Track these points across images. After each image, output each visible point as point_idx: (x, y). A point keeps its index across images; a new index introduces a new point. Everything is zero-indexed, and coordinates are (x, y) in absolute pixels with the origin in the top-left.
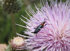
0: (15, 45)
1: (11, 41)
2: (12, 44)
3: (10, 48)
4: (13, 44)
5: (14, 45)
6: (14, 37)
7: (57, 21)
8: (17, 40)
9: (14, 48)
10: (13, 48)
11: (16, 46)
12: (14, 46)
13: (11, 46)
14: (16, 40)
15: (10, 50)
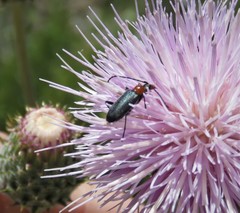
0: (35, 137)
1: (15, 124)
2: (21, 136)
3: (14, 151)
4: (27, 133)
5: (31, 138)
6: (27, 109)
7: (195, 79)
8: (40, 119)
9: (30, 151)
10: (25, 150)
11: (40, 142)
12: (30, 142)
13: (20, 143)
14: (35, 121)
15: (14, 156)
